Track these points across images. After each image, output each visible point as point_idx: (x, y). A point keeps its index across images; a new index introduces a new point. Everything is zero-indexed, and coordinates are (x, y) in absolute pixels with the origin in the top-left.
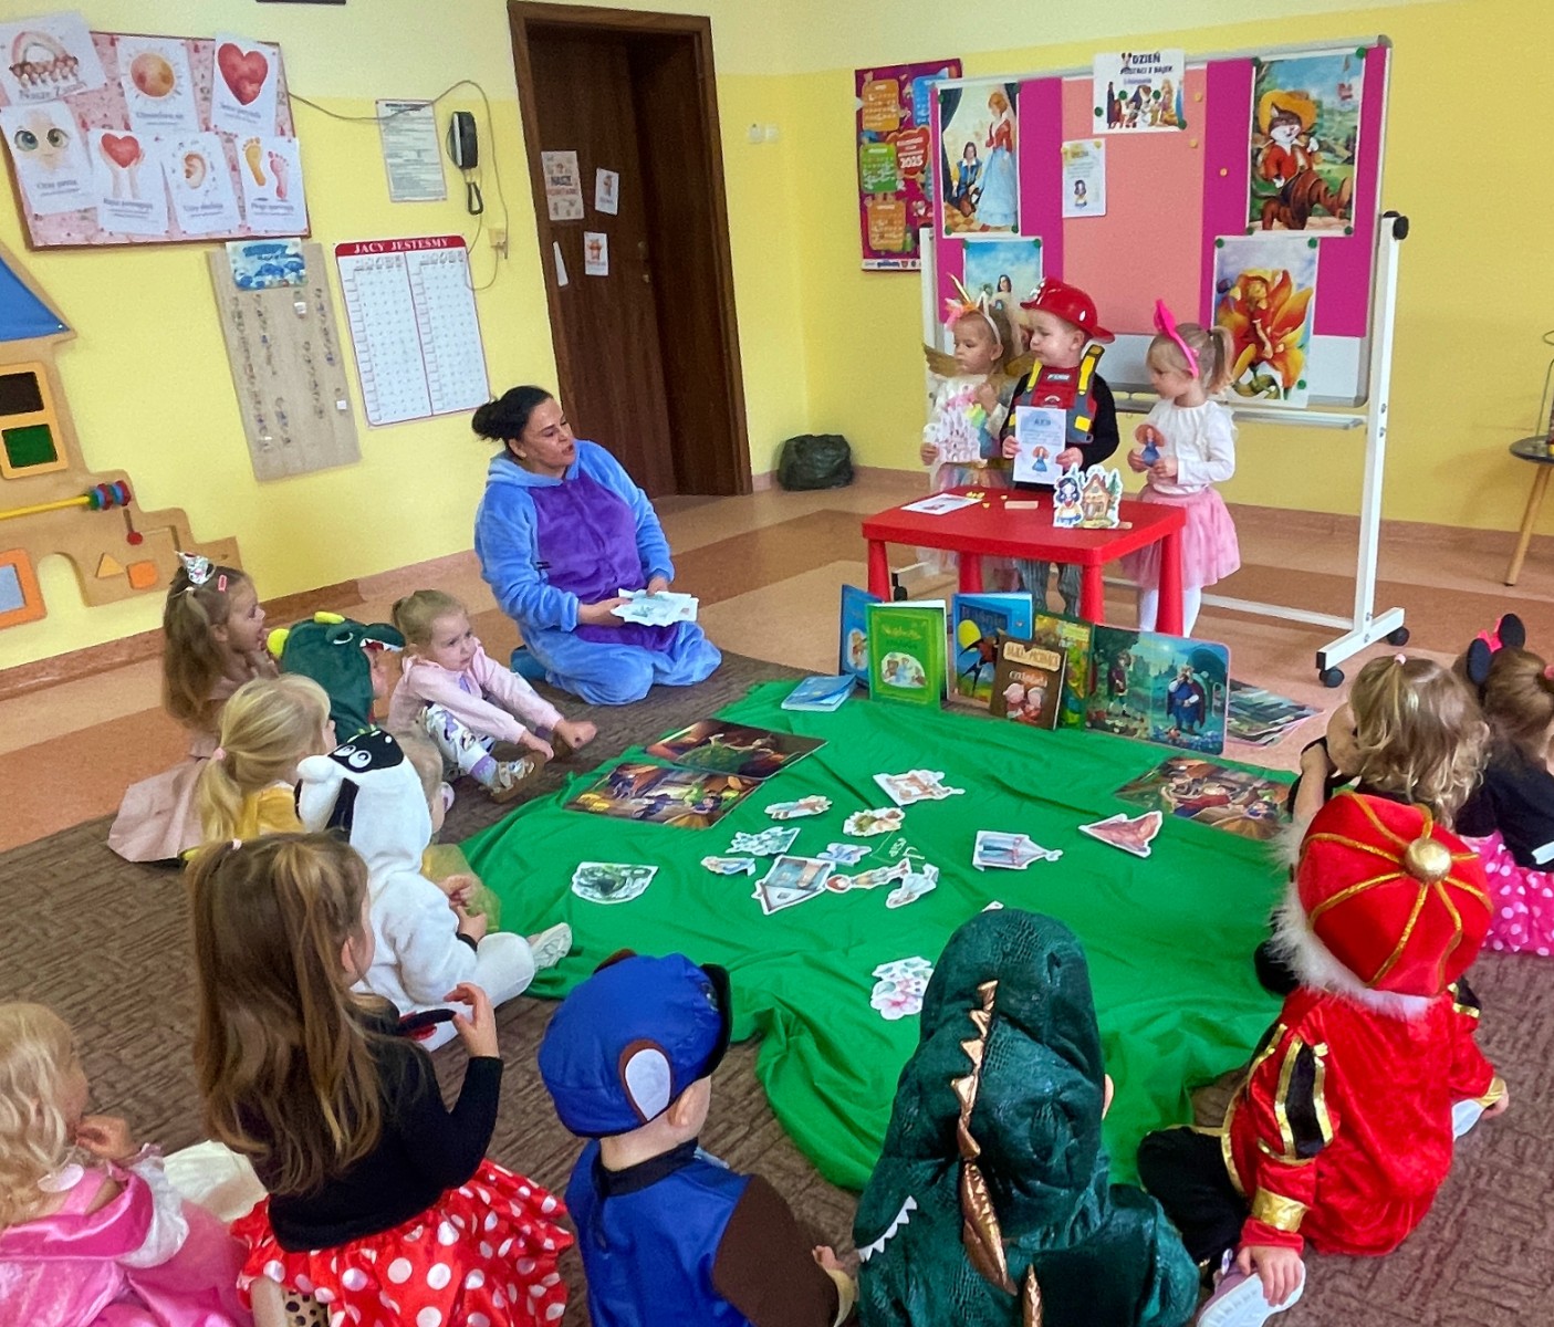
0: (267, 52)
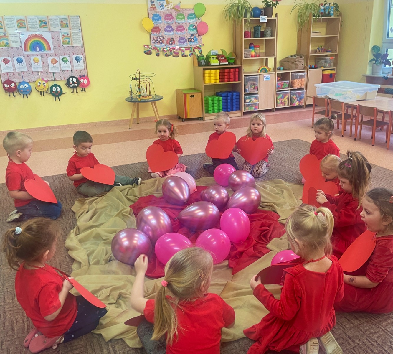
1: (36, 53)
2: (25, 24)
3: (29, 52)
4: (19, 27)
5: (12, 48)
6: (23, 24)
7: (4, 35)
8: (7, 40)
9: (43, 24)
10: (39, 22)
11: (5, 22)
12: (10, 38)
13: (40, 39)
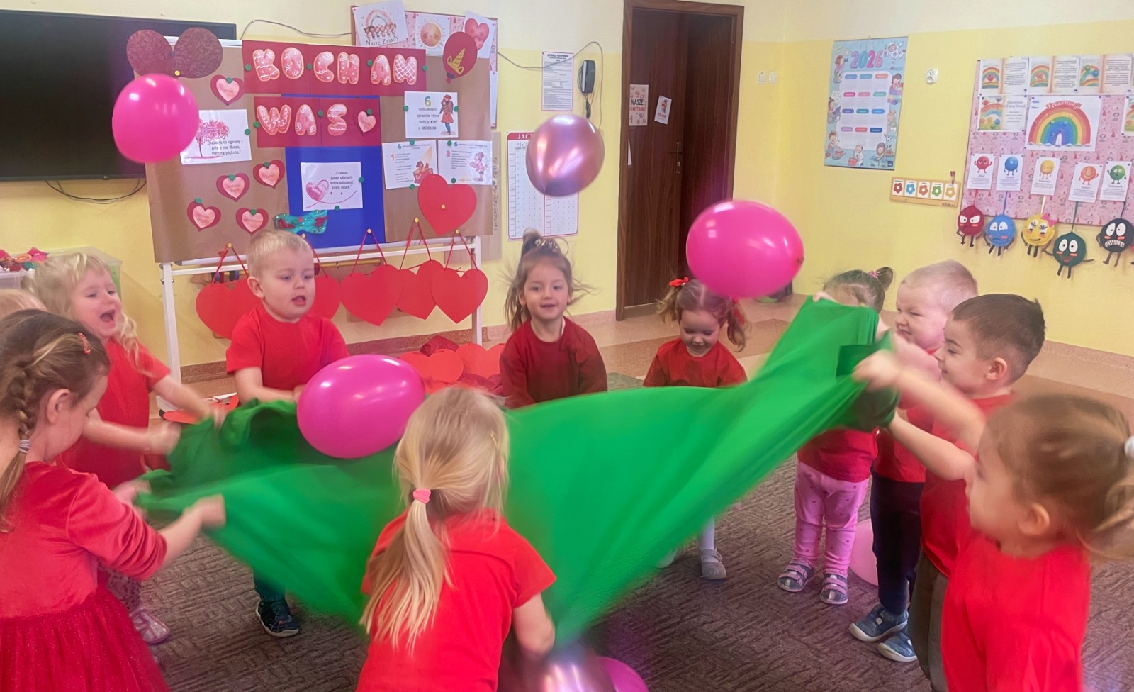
0: (489, 23)
1: (1053, 148)
2: (1047, 76)
3: (1039, 147)
4: (1033, 84)
5: (1004, 134)
6: (1044, 77)
7: (995, 102)
8: (999, 114)
9: (1090, 77)
10: (1082, 71)
11: (1007, 72)
12: (1006, 111)
13: (1072, 115)
